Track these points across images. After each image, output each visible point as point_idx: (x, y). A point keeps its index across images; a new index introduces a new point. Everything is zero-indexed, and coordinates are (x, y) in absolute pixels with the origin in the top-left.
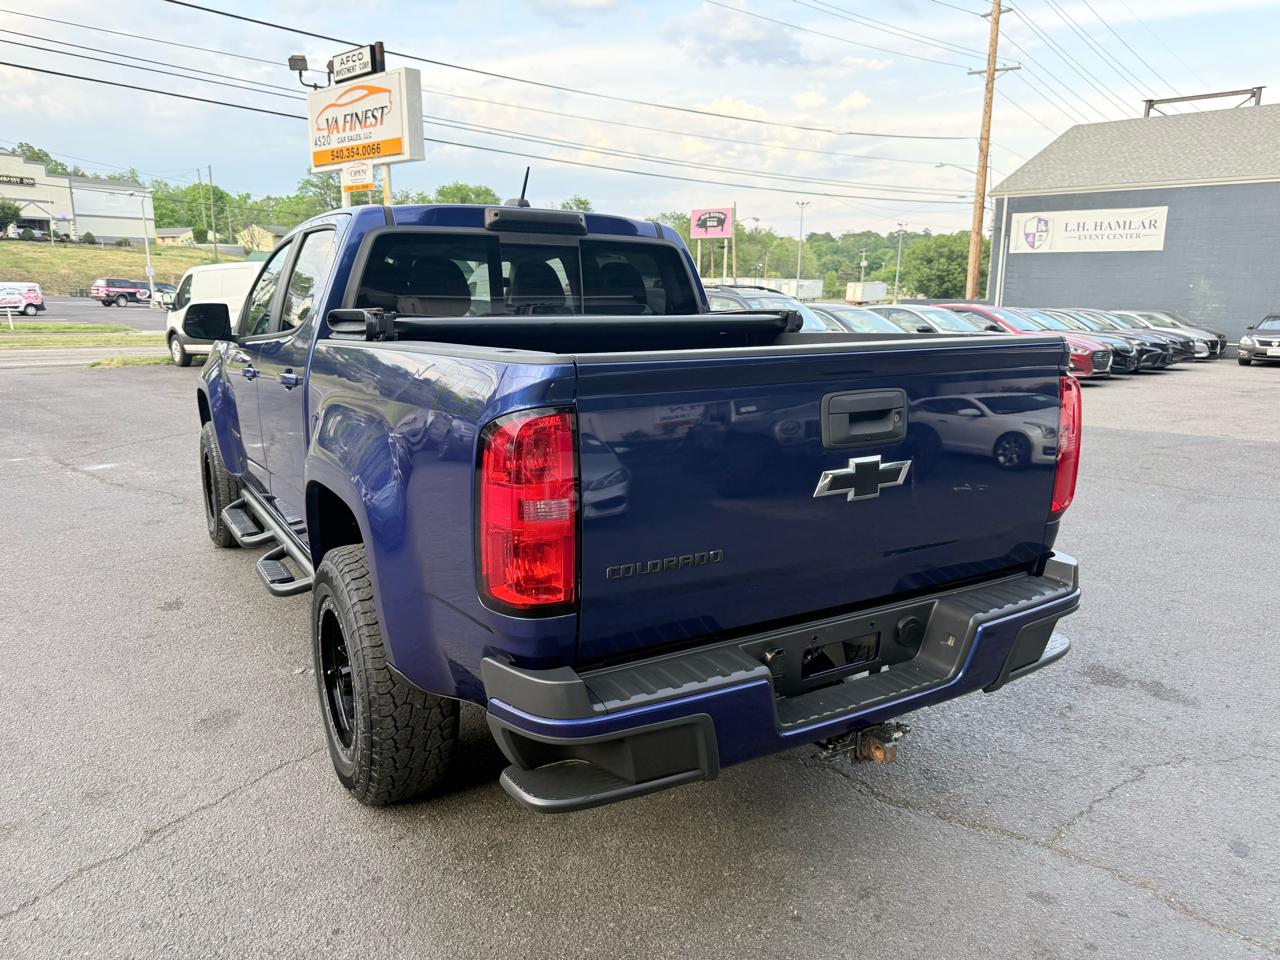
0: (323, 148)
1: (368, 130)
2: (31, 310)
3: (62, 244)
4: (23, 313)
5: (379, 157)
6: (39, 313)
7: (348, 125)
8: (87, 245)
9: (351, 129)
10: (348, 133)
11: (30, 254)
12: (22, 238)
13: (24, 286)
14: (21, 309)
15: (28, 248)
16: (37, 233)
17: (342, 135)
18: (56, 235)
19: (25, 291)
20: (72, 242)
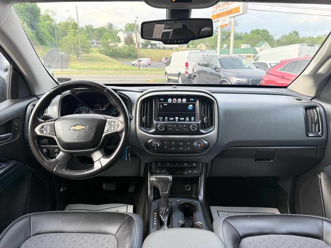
0: (215, 14)
1: (228, 6)
2: (148, 65)
3: (158, 49)
4: (146, 66)
5: (231, 14)
6: (150, 66)
7: (223, 5)
8: (164, 49)
9: (224, 6)
10: (223, 8)
11: (152, 52)
12: (151, 48)
13: (147, 59)
14: (146, 65)
15: (151, 50)
16: (154, 47)
17: (221, 8)
18: (158, 47)
19: (147, 61)
20: (161, 49)
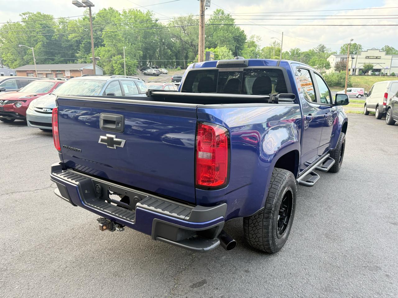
2: (360, 96)
3: (383, 76)
4: (357, 97)
6: (362, 97)
8: (392, 77)
11: (371, 80)
12: (372, 75)
13: (359, 89)
15: (372, 78)
16: (377, 73)
18: (382, 73)
19: (359, 90)
20: (387, 76)
